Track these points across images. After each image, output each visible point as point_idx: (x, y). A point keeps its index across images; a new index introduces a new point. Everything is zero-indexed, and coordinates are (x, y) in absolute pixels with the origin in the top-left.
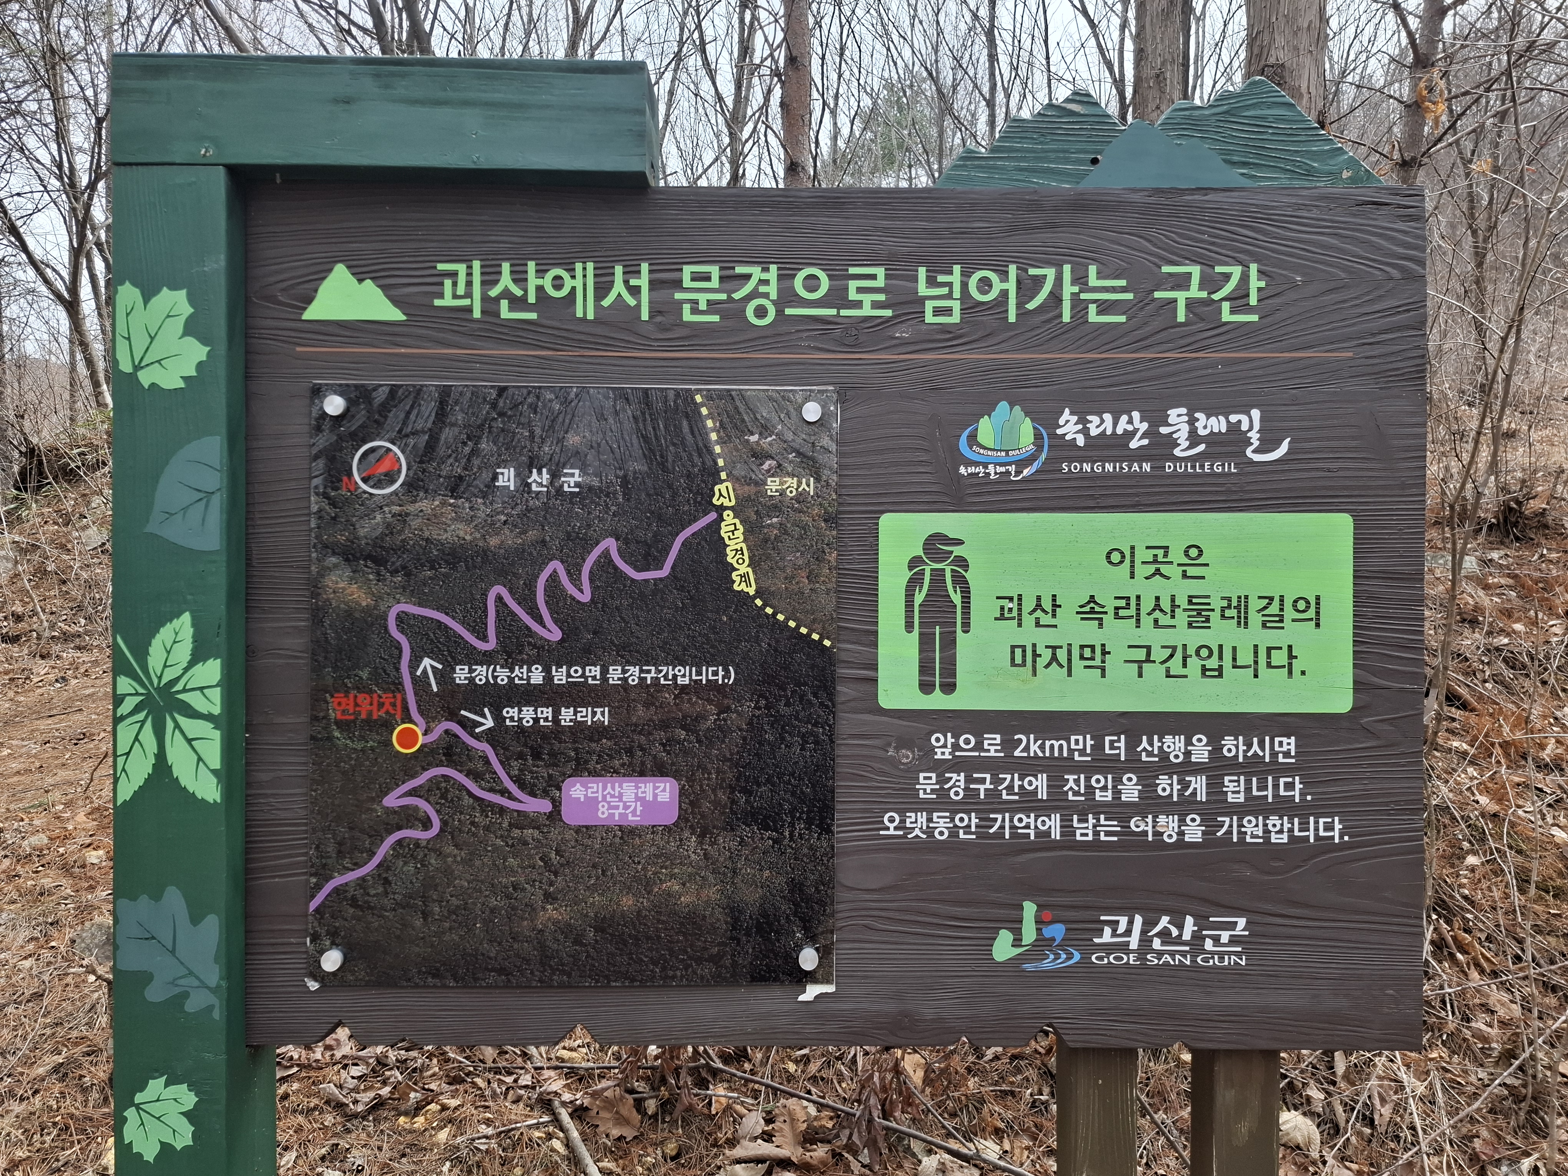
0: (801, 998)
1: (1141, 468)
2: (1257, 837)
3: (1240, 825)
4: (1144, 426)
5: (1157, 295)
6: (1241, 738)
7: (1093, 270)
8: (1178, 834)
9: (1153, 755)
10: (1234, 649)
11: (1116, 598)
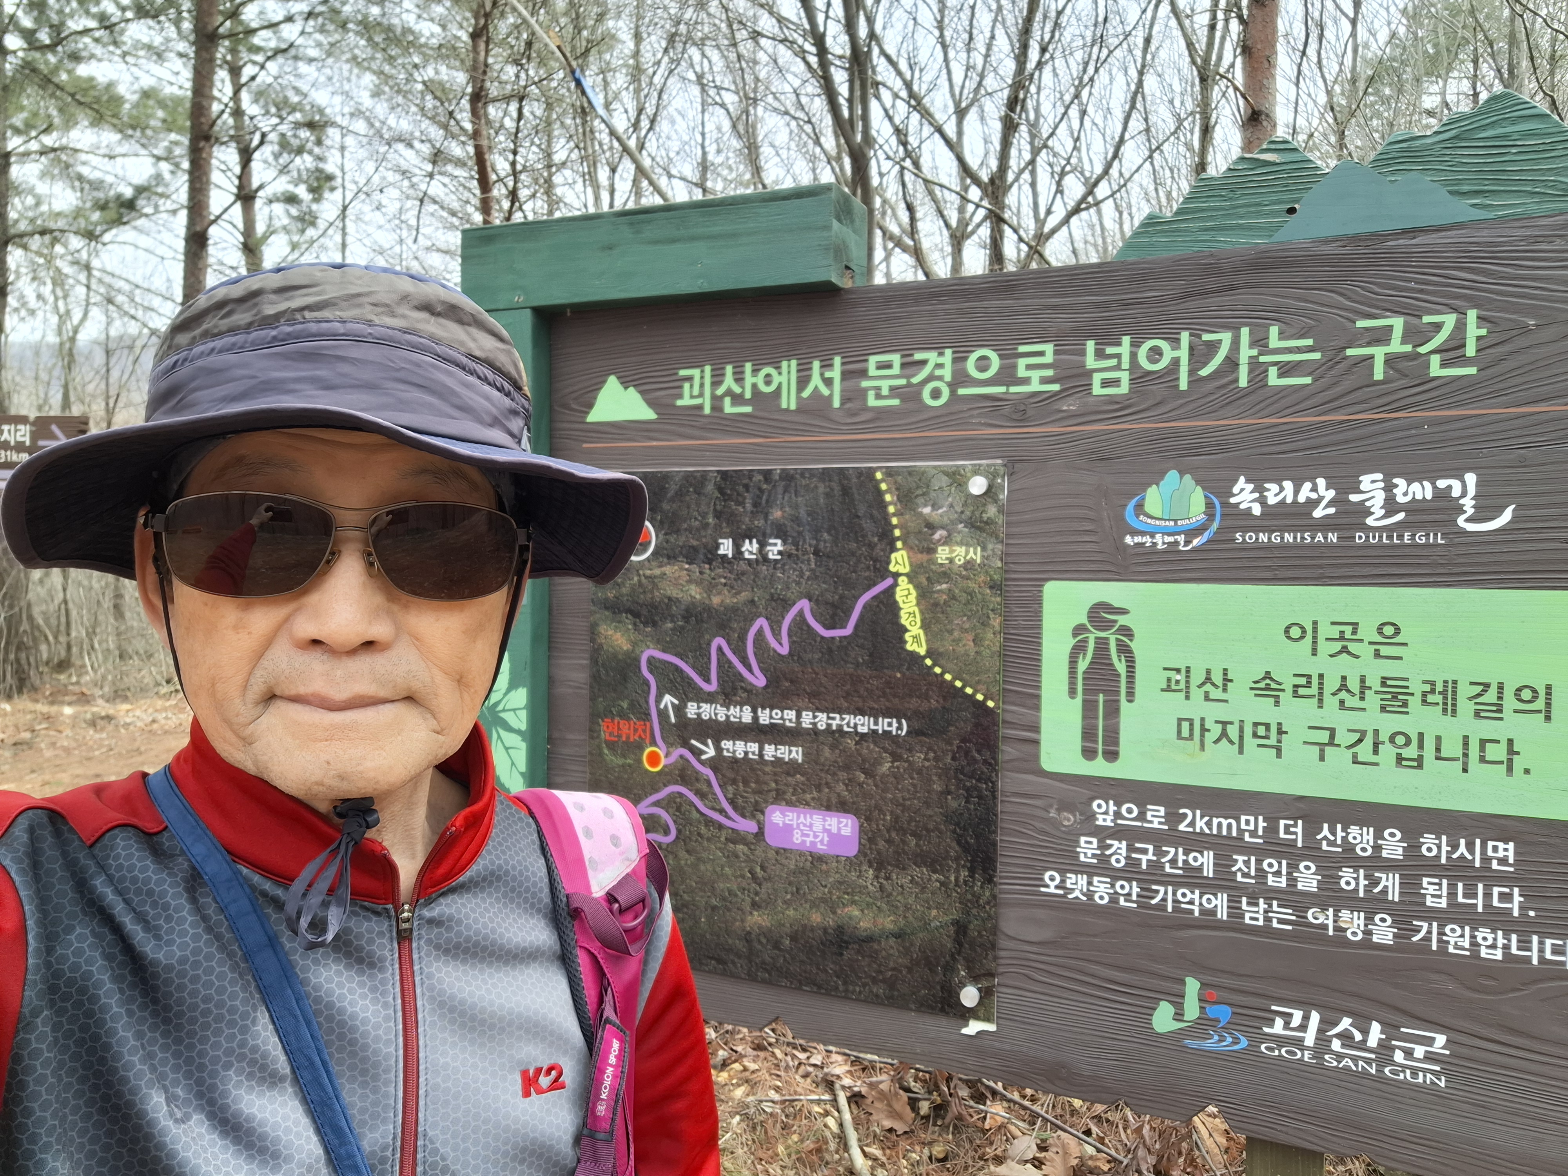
0: (965, 1031)
1: (1326, 538)
2: (1463, 949)
3: (1441, 933)
4: (1331, 494)
5: (1350, 352)
6: (1444, 838)
7: (1274, 331)
8: (1364, 932)
9: (1335, 845)
10: (1438, 739)
11: (1295, 675)
